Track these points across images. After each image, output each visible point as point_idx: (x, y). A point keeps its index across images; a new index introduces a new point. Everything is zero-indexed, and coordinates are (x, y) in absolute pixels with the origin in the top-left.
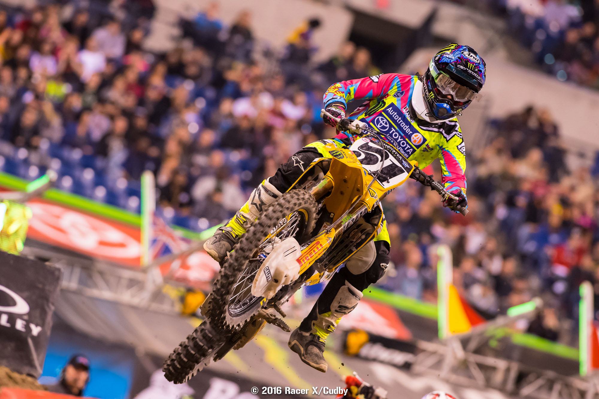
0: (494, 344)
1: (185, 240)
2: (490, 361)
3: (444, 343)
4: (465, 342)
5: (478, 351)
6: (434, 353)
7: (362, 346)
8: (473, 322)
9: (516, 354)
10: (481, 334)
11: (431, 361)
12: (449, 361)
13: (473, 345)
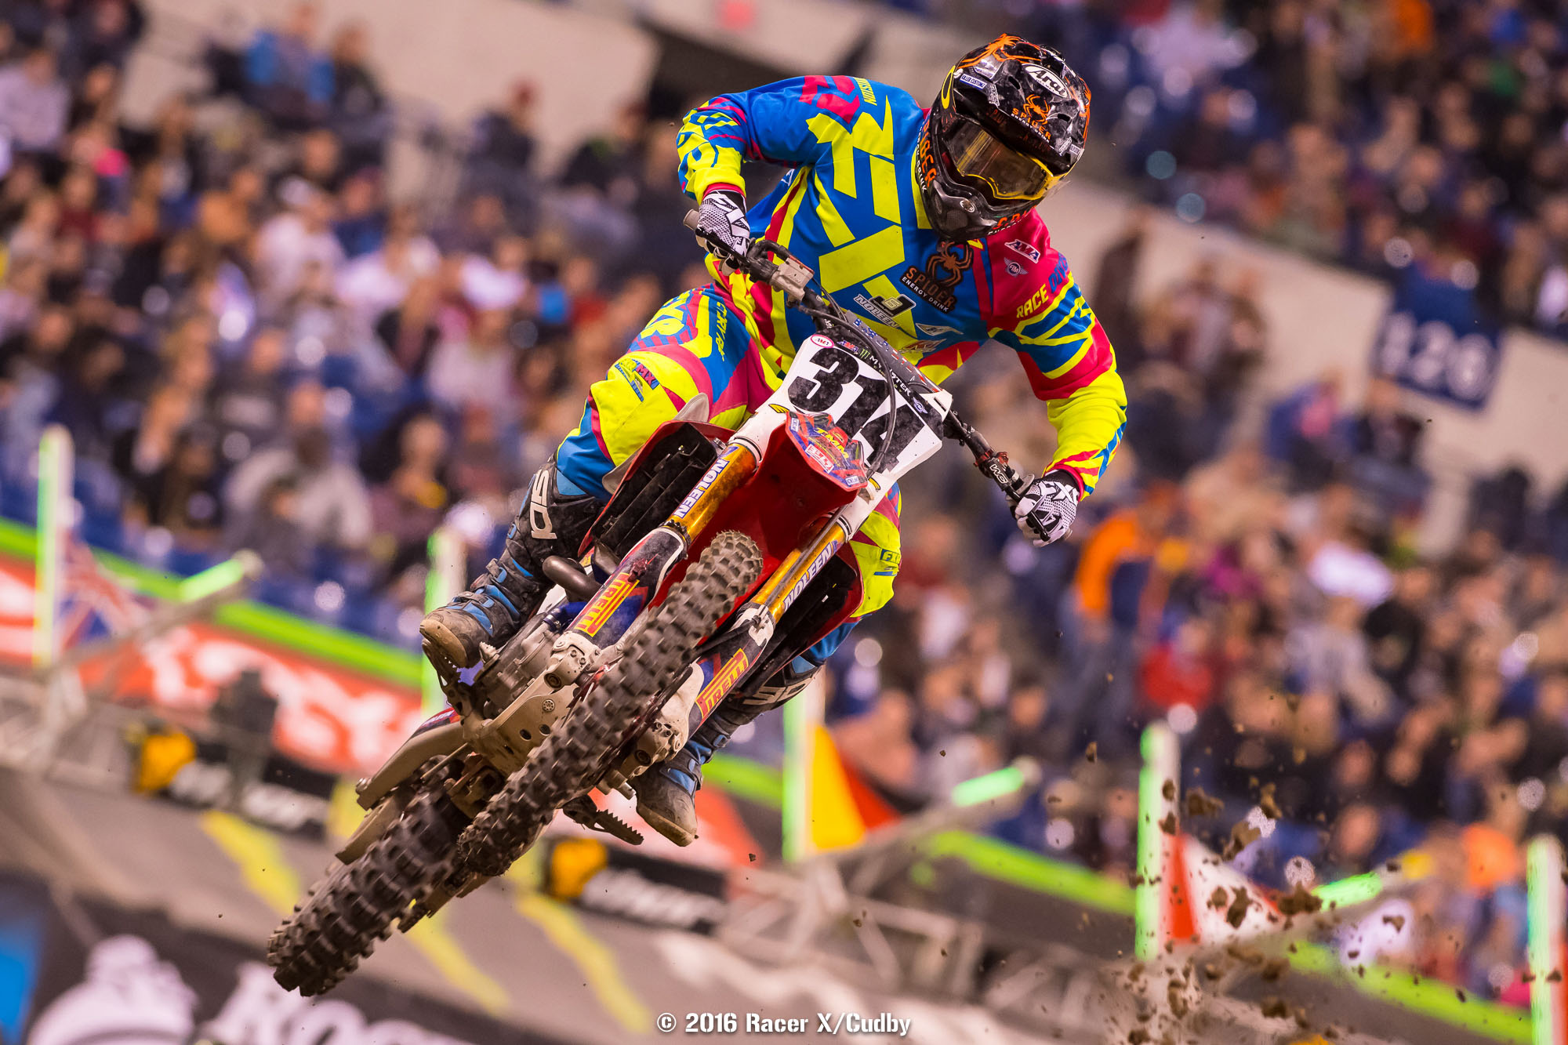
0: (923, 875)
1: (145, 601)
2: (914, 918)
3: (797, 873)
4: (848, 869)
5: (882, 893)
6: (769, 897)
7: (587, 876)
8: (869, 819)
9: (978, 902)
10: (893, 850)
11: (763, 916)
12: (809, 919)
13: (867, 877)
